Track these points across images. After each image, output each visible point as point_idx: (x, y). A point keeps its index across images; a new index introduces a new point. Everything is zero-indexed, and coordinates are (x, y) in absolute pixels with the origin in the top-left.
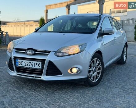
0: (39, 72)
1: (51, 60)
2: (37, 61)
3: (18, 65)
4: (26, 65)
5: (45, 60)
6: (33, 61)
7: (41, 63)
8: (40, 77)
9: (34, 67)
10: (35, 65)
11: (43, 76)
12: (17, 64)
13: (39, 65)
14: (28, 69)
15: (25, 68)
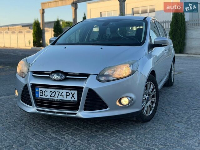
0: (74, 106)
1: (92, 88)
2: (71, 90)
3: (40, 97)
4: (53, 95)
5: (82, 88)
6: (63, 89)
7: (76, 92)
8: (76, 114)
9: (65, 99)
10: (66, 96)
11: (80, 111)
12: (37, 95)
13: (73, 95)
14: (56, 101)
15: (51, 101)
